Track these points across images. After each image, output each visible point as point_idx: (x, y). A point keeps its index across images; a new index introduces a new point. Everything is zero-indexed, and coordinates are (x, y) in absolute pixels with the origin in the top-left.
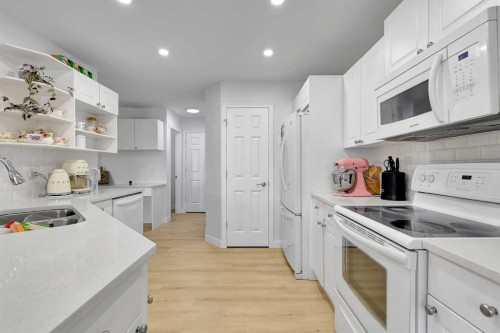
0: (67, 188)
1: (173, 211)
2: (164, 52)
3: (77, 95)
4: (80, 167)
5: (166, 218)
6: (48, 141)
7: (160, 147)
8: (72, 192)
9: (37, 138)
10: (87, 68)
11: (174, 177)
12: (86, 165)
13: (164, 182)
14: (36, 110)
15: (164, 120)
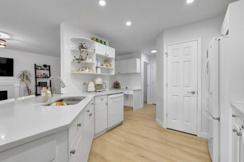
0: (93, 89)
1: (145, 102)
2: (129, 24)
3: (97, 52)
4: (99, 81)
5: (141, 106)
6: (87, 71)
7: (138, 71)
8: (96, 91)
9: (83, 70)
10: (103, 40)
11: (146, 86)
12: (101, 80)
13: (140, 88)
14: (82, 60)
15: (140, 58)
